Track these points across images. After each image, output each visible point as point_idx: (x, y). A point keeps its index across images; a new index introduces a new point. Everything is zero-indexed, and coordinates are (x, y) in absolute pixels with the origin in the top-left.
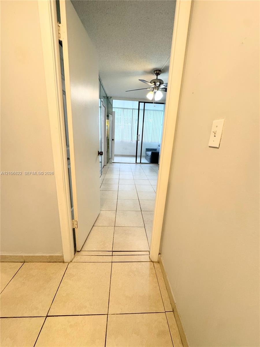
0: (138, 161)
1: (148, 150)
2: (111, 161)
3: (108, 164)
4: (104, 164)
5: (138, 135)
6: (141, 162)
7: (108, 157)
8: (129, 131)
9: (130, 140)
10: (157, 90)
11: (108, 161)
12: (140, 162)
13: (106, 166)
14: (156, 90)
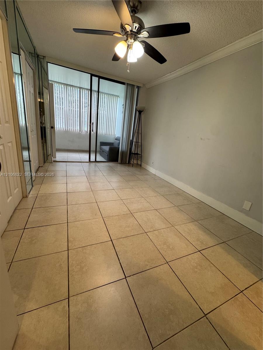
0: (93, 158)
1: (103, 144)
2: (50, 159)
3: (46, 164)
4: (39, 165)
5: (92, 123)
6: (97, 160)
7: (45, 152)
8: (75, 117)
9: (79, 130)
10: (135, 40)
11: (46, 159)
12: (95, 161)
13: (43, 168)
14: (133, 41)
